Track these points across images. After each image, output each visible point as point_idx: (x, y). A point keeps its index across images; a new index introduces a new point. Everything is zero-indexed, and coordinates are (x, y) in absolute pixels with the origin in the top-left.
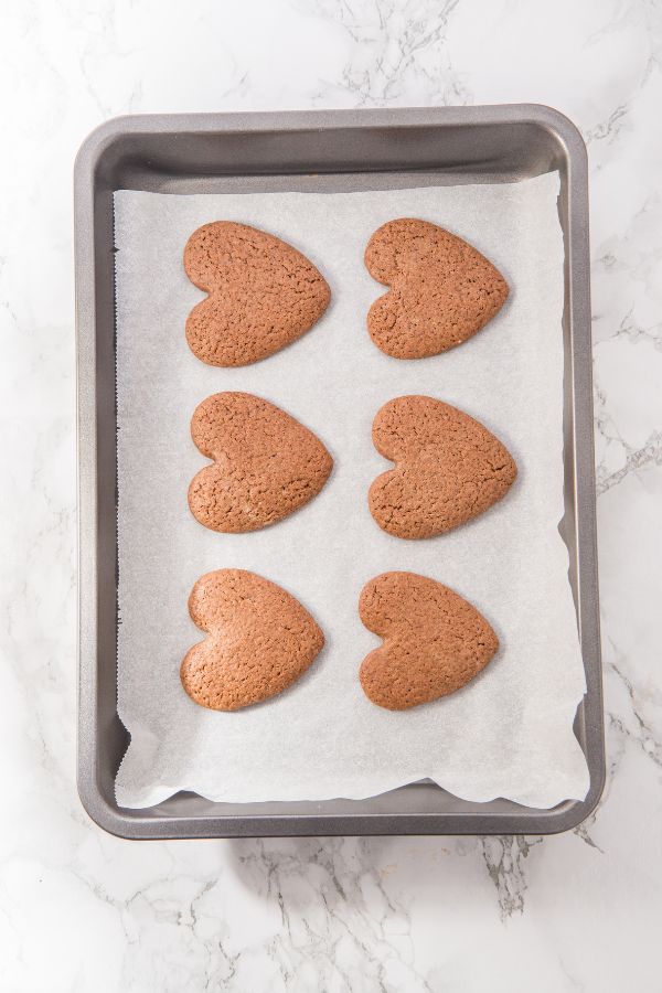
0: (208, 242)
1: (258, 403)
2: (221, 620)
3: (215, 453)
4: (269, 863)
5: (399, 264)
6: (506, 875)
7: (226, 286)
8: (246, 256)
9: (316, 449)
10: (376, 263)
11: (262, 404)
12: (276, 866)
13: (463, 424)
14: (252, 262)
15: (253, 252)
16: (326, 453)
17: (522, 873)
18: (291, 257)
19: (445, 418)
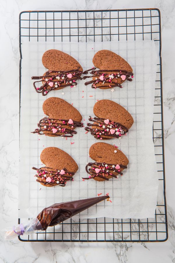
0: (49, 55)
1: (62, 100)
2: (49, 161)
3: (49, 114)
4: (53, 252)
5: (102, 63)
6: (122, 256)
7: (54, 67)
8: (59, 59)
9: (78, 114)
10: (96, 62)
11: (63, 101)
12: (56, 253)
13: (119, 108)
14: (61, 61)
15: (61, 58)
16: (80, 115)
17: (126, 256)
18: (72, 60)
19: (114, 106)
